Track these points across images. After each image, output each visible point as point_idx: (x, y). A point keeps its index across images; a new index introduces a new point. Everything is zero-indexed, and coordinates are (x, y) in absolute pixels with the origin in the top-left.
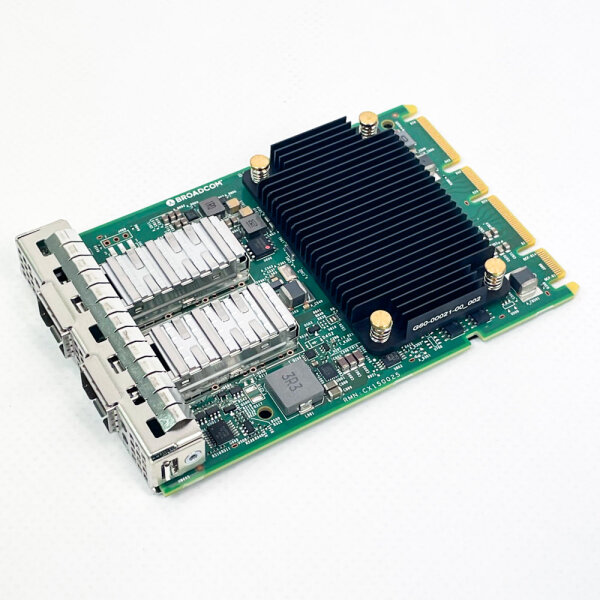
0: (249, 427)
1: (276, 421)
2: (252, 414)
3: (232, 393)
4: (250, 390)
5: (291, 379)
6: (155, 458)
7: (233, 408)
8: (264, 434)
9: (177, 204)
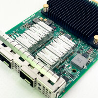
0: (72, 76)
1: (78, 72)
2: (71, 72)
3: (63, 68)
4: (67, 66)
5: (78, 59)
6: (54, 92)
7: (65, 72)
8: (77, 77)
9: (26, 22)
